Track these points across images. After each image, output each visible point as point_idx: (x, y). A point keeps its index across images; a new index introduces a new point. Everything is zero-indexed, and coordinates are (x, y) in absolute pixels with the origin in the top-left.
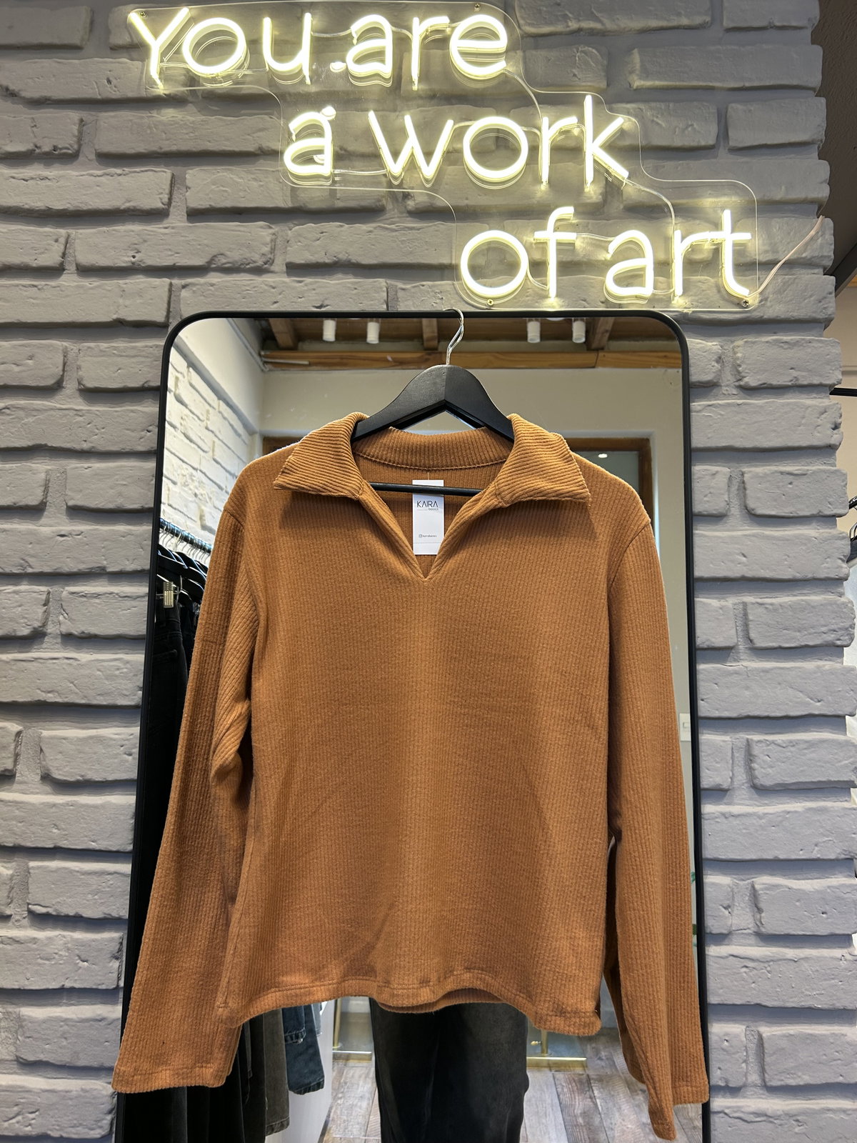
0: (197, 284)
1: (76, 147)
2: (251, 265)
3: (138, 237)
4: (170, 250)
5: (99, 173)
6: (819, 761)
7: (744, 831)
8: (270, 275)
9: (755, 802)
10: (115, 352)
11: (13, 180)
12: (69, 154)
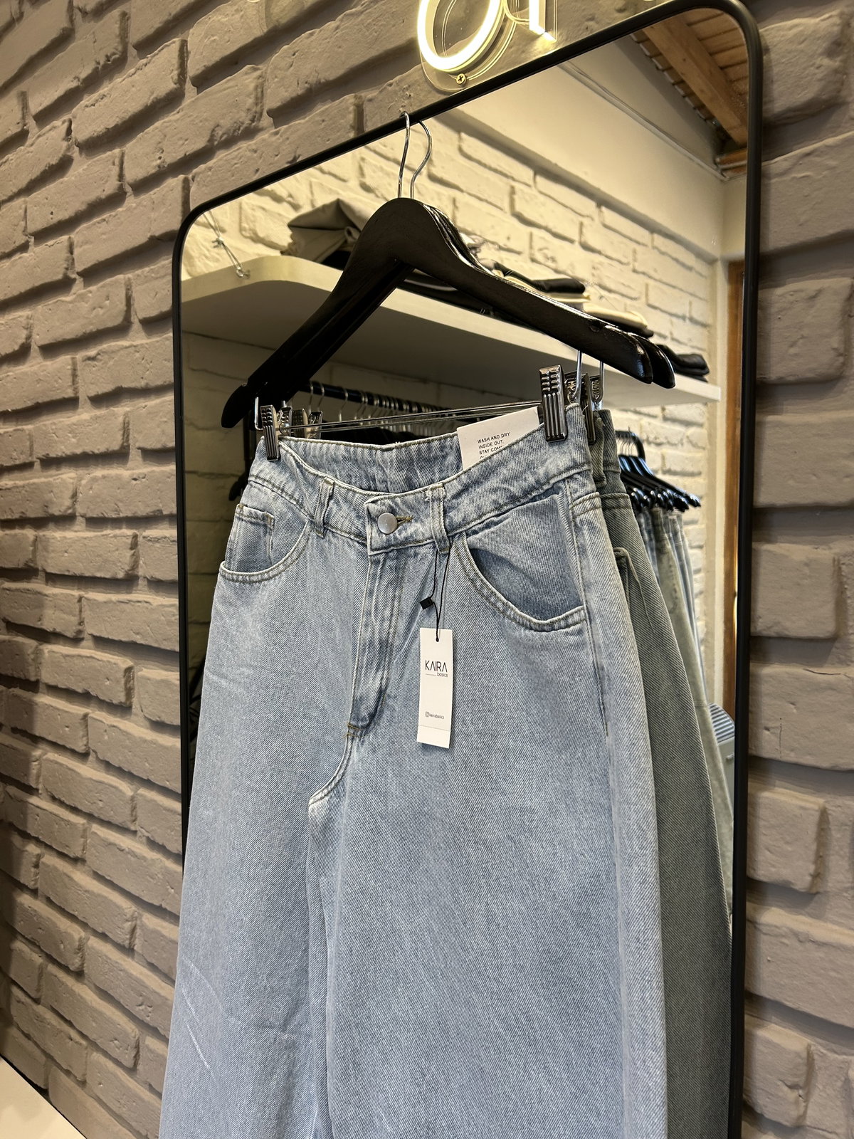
0: (200, 173)
1: (120, 48)
2: (242, 128)
3: (160, 133)
4: (181, 138)
5: (133, 70)
8: (260, 134)
10: (153, 275)
11: (87, 109)
12: (118, 58)
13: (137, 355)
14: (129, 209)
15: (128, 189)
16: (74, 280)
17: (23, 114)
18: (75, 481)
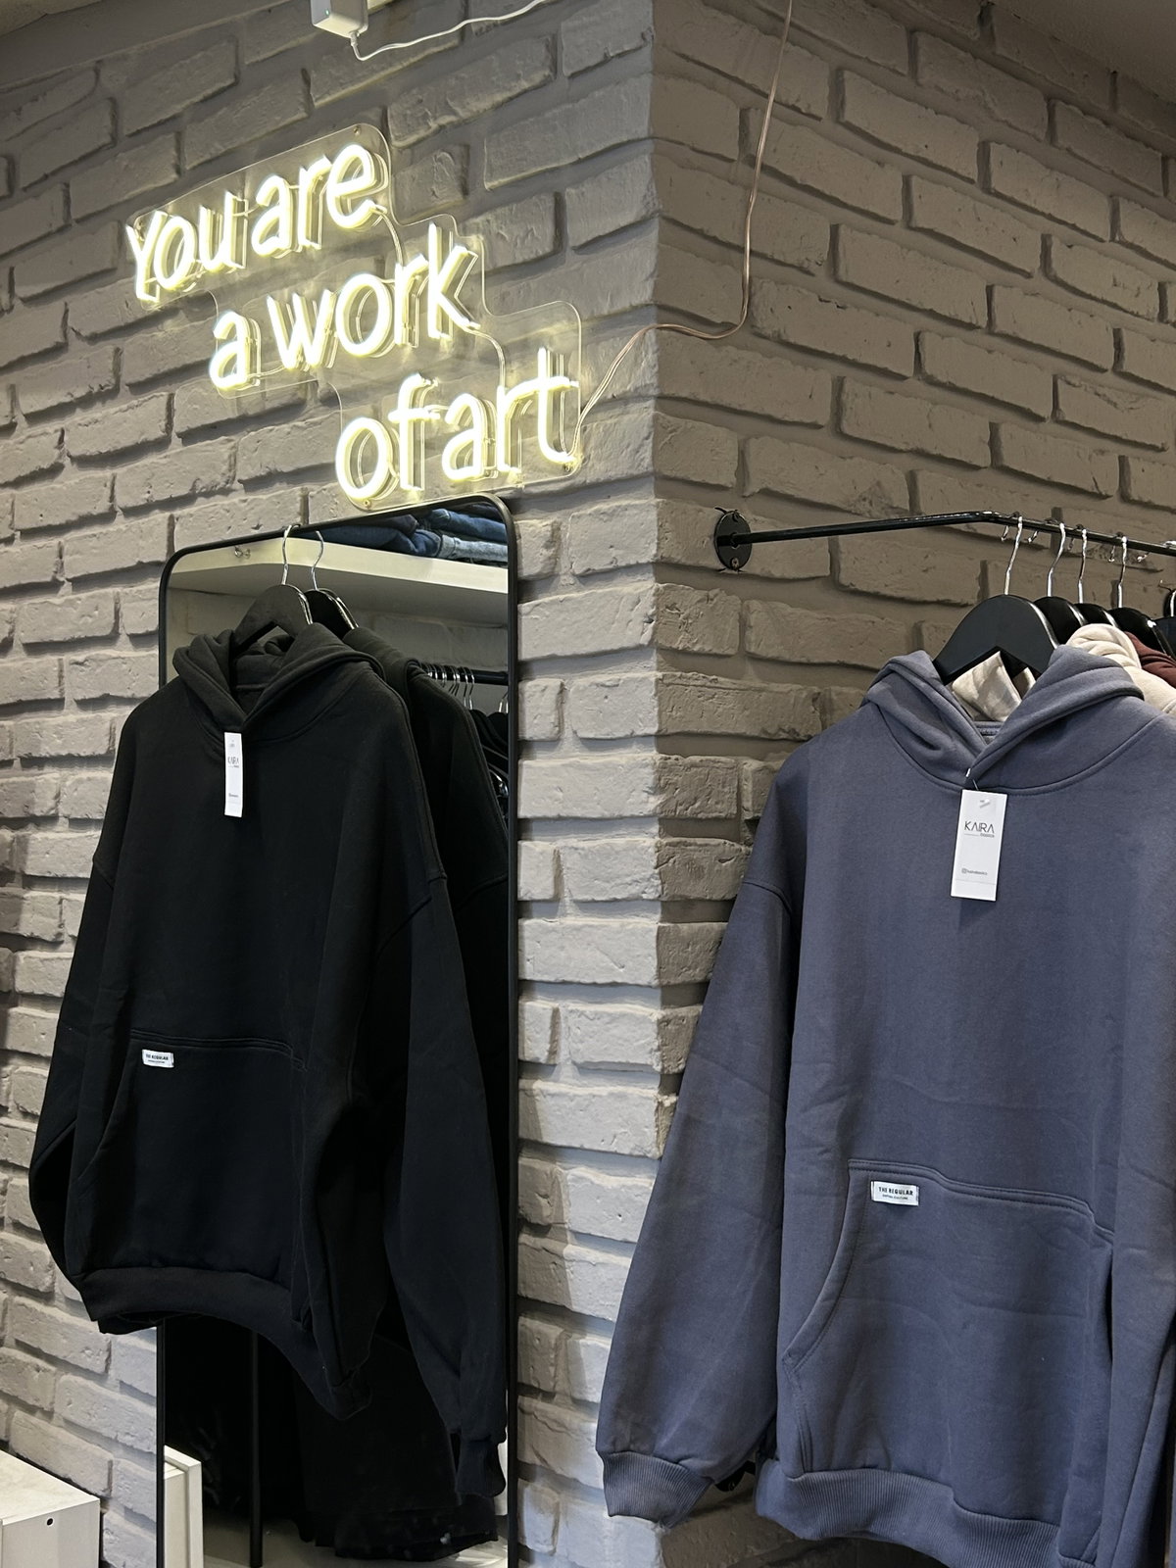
0: (183, 516)
1: (113, 381)
2: (218, 487)
3: (149, 472)
4: (167, 481)
5: (124, 407)
6: (619, 1038)
7: (558, 1113)
8: (234, 493)
9: (577, 1082)
10: (140, 596)
11: (80, 427)
12: (112, 389)
13: (124, 666)
14: (119, 531)
15: (118, 509)
16: (63, 583)
17: (12, 408)
18: (58, 781)
